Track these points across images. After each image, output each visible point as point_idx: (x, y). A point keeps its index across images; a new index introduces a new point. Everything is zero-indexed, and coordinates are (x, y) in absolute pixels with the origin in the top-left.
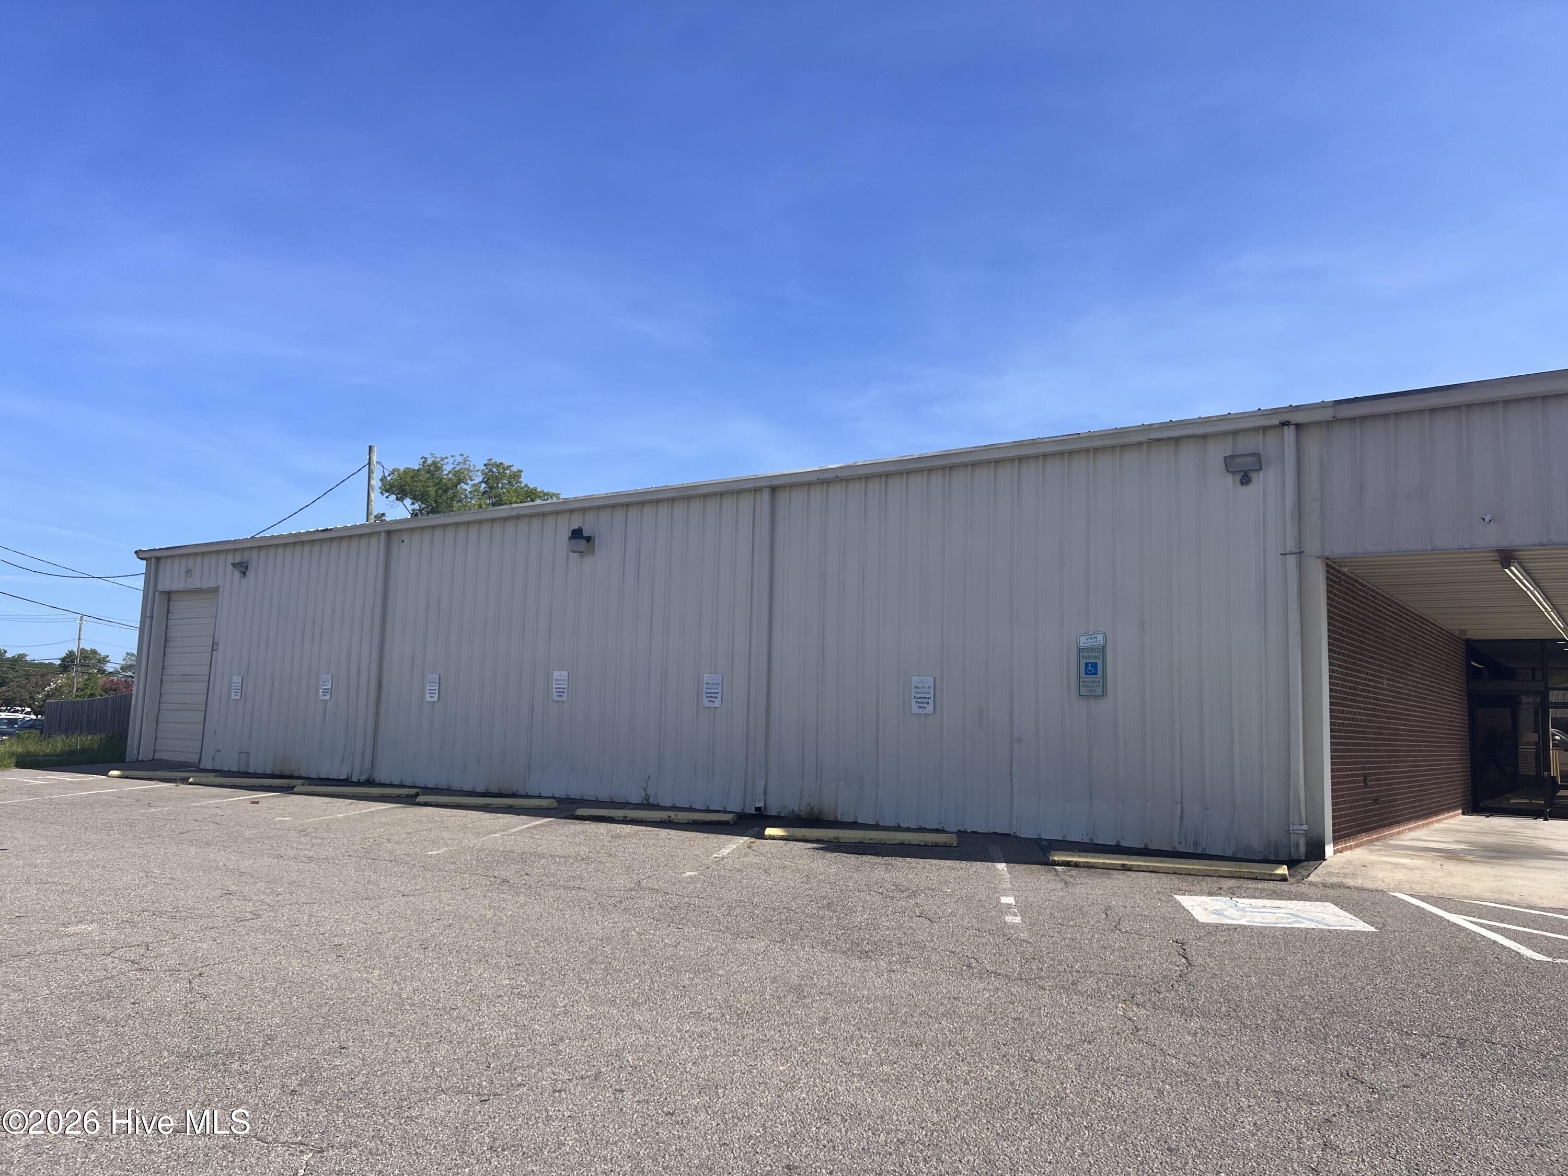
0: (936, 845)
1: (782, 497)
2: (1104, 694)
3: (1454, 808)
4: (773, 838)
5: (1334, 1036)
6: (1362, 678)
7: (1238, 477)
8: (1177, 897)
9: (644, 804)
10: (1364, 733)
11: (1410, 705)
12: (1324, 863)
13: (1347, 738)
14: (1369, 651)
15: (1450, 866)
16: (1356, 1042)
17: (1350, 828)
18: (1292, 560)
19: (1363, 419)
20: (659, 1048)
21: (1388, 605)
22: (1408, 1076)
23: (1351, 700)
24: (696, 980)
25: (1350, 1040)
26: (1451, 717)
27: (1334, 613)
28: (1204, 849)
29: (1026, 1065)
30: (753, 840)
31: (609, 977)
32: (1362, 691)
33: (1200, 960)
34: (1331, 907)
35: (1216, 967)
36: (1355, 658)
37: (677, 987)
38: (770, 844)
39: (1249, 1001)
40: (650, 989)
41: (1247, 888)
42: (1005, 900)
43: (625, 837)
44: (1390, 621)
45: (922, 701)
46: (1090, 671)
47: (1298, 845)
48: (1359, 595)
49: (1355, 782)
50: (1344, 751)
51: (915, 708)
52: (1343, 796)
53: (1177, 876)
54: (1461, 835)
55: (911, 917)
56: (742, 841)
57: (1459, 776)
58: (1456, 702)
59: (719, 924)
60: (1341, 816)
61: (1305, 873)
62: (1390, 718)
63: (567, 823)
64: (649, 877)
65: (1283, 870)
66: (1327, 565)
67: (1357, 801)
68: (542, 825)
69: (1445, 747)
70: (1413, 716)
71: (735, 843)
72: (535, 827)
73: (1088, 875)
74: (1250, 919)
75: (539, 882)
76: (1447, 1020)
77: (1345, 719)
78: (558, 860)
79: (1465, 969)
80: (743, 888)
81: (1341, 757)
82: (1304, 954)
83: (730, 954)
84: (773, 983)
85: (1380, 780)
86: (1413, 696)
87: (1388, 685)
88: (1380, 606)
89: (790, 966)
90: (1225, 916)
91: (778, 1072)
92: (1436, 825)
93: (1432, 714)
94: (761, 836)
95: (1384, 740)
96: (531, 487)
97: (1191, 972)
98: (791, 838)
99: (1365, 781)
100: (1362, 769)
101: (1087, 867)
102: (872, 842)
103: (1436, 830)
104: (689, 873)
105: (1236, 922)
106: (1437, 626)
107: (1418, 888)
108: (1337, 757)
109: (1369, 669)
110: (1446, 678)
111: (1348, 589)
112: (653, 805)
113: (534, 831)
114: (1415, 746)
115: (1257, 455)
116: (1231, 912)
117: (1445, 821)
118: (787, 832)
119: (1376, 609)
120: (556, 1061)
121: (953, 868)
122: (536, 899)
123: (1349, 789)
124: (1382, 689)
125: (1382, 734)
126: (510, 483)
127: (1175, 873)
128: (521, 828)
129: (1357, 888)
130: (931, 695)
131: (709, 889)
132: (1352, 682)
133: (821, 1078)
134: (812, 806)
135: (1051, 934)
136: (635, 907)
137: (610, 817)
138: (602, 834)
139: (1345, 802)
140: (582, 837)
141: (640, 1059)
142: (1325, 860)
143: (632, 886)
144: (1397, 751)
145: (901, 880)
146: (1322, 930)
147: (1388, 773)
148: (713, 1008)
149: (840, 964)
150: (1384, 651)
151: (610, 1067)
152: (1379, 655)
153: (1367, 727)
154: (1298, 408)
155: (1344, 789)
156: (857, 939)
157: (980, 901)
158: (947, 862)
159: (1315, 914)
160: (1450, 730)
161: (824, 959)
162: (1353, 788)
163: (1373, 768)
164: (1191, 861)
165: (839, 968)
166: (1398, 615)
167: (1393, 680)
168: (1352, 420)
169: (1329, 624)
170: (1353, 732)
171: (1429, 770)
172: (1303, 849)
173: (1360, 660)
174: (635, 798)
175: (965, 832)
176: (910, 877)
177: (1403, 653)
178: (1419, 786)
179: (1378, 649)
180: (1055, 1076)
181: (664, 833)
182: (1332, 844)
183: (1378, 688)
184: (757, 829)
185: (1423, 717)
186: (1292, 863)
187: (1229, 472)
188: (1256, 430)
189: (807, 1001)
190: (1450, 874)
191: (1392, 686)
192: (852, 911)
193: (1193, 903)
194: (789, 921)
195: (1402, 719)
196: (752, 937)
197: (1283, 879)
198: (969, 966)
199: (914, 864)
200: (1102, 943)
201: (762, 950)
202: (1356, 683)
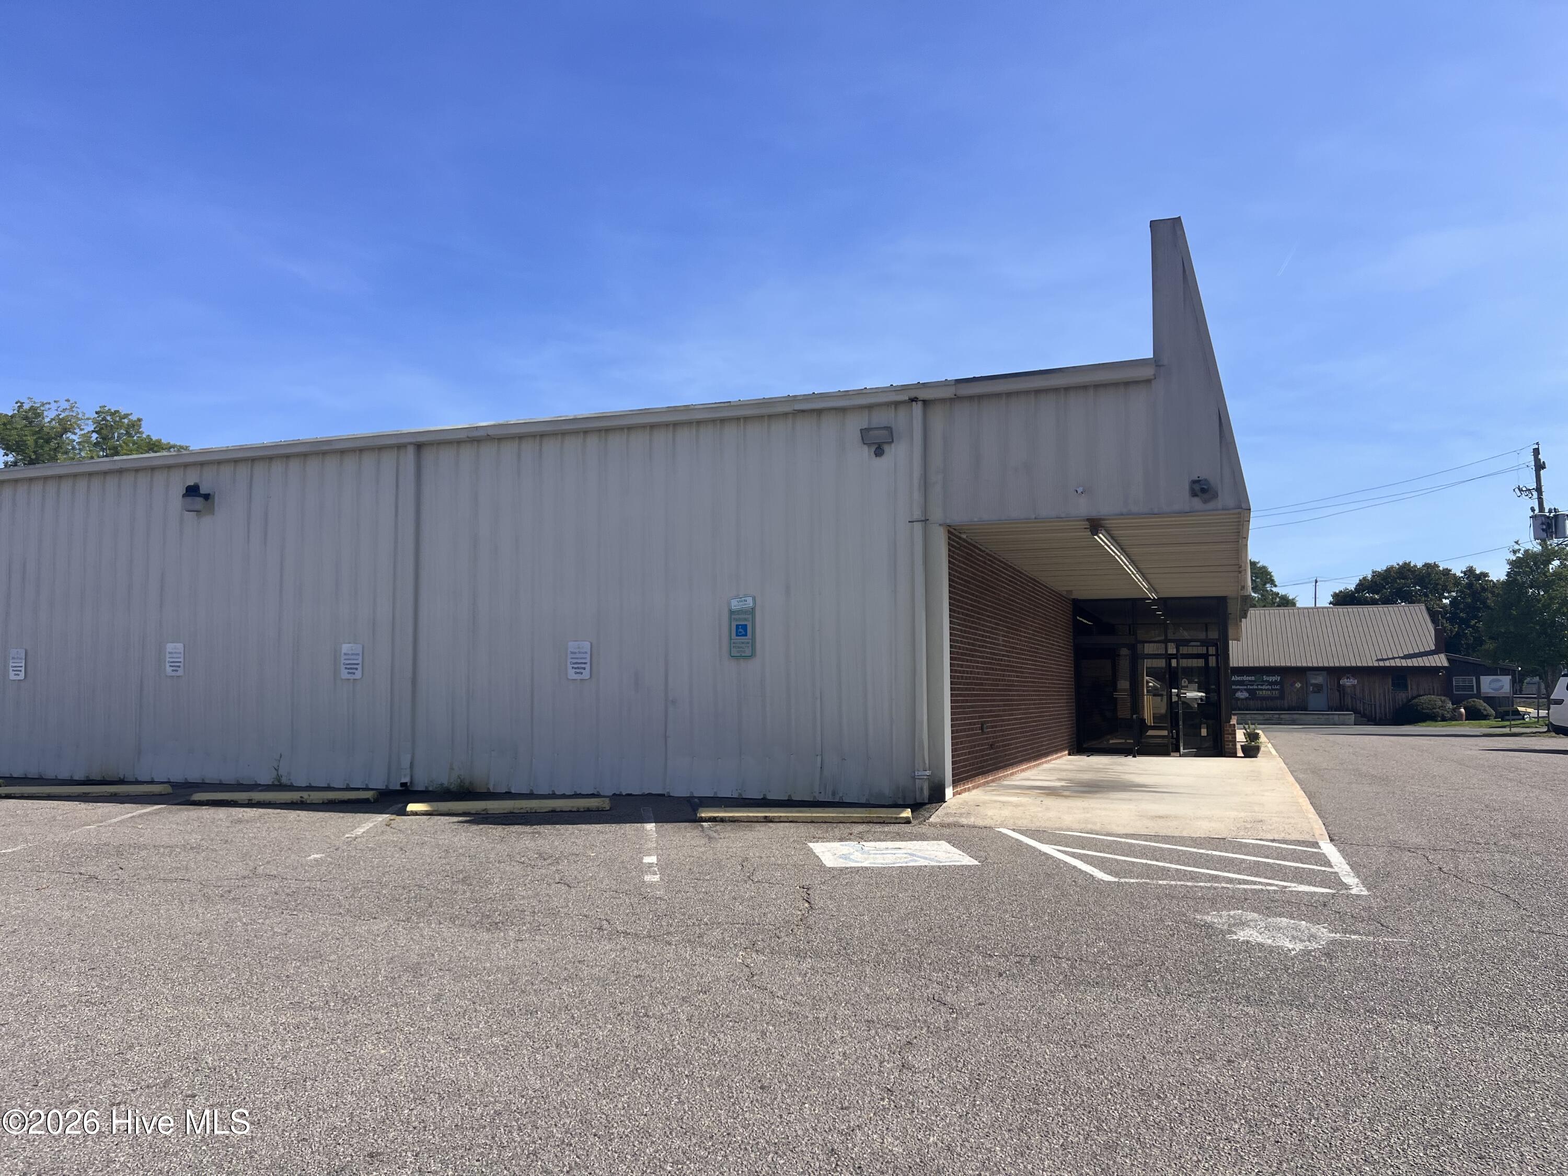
0: (588, 810)
1: (429, 456)
2: (753, 655)
3: (1062, 750)
4: (415, 814)
5: (928, 964)
6: (980, 635)
7: (873, 449)
8: (811, 845)
9: (277, 785)
10: (982, 684)
11: (1023, 659)
12: (945, 805)
13: (966, 689)
14: (986, 611)
15: (1050, 802)
16: (945, 968)
17: (968, 771)
18: (918, 527)
19: (980, 397)
20: (246, 1045)
21: (1003, 568)
22: (984, 995)
23: (969, 655)
24: (303, 968)
25: (940, 966)
26: (1060, 669)
27: (954, 576)
28: (841, 798)
29: (639, 1022)
30: (393, 817)
31: (201, 973)
32: (979, 646)
33: (821, 904)
34: (944, 845)
35: (834, 909)
36: (973, 617)
37: (279, 977)
38: (411, 820)
39: (859, 938)
40: (248, 982)
41: (875, 832)
42: (647, 860)
43: (248, 822)
44: (1006, 584)
45: (579, 667)
46: (740, 632)
47: (922, 789)
48: (978, 560)
49: (972, 729)
50: (963, 701)
51: (571, 674)
52: (962, 743)
53: (813, 824)
54: (1064, 773)
55: (549, 885)
56: (380, 819)
57: (1065, 721)
58: (1063, 655)
59: (340, 907)
60: (960, 761)
61: (927, 815)
62: (1004, 670)
63: (180, 810)
64: (268, 862)
65: (907, 813)
66: (949, 532)
67: (975, 746)
68: (149, 813)
69: (1054, 695)
70: (1025, 668)
71: (373, 822)
72: (140, 816)
73: (732, 829)
74: (872, 861)
75: (134, 876)
76: (1025, 941)
77: (964, 672)
78: (162, 850)
79: (1047, 893)
80: (373, 868)
81: (960, 707)
82: (913, 891)
83: (347, 938)
84: (389, 963)
85: (996, 726)
86: (1025, 650)
87: (1004, 641)
88: (997, 570)
89: (411, 945)
90: (850, 860)
91: (378, 1057)
92: (1045, 766)
93: (1043, 666)
94: (403, 812)
95: (1000, 690)
96: (154, 438)
97: (811, 915)
98: (435, 813)
99: (982, 729)
100: (980, 717)
101: (732, 821)
102: (522, 811)
103: (1044, 770)
104: (316, 856)
105: (859, 865)
106: (1047, 587)
107: (1019, 823)
108: (957, 707)
109: (987, 626)
110: (1055, 634)
111: (967, 554)
112: (286, 786)
113: (139, 821)
114: (1027, 695)
115: (889, 429)
116: (857, 856)
117: (1054, 762)
118: (431, 806)
119: (992, 572)
120: (120, 1072)
121: (602, 832)
122: (127, 895)
123: (967, 736)
124: (998, 644)
125: (998, 685)
126: (128, 433)
127: (812, 822)
128: (123, 817)
129: (969, 826)
130: (588, 660)
131: (334, 871)
132: (971, 638)
133: (423, 1057)
134: (462, 778)
135: (687, 889)
136: (245, 896)
137: (232, 801)
138: (221, 820)
139: (963, 748)
140: (196, 824)
141: (221, 1059)
142: (945, 802)
143: (246, 873)
144: (1011, 700)
145: (547, 848)
146: (933, 867)
147: (1003, 721)
148: (316, 997)
149: (466, 938)
150: (1000, 610)
151: (184, 1072)
152: (996, 614)
153: (984, 679)
154: (925, 385)
155: (963, 737)
156: (489, 911)
157: (623, 862)
158: (596, 826)
159: (929, 853)
160: (1059, 680)
161: (450, 934)
162: (971, 736)
163: (989, 716)
164: (827, 809)
165: (464, 942)
166: (1013, 578)
167: (1008, 637)
168: (971, 398)
169: (950, 586)
170: (971, 684)
171: (1040, 716)
172: (926, 793)
173: (978, 618)
174: (266, 778)
175: (620, 795)
176: (556, 843)
177: (1018, 612)
178: (1031, 731)
179: (995, 608)
180: (665, 1029)
181: (292, 815)
182: (951, 788)
183: (994, 644)
184: (400, 805)
185: (1035, 669)
186: (916, 807)
187: (864, 444)
188: (888, 404)
189: (423, 979)
190: (1048, 809)
191: (1006, 641)
192: (488, 882)
193: (824, 849)
194: (418, 898)
195: (1016, 672)
196: (375, 918)
197: (907, 821)
198: (600, 929)
199: (562, 831)
200: (734, 894)
201: (384, 930)
202: (974, 640)
